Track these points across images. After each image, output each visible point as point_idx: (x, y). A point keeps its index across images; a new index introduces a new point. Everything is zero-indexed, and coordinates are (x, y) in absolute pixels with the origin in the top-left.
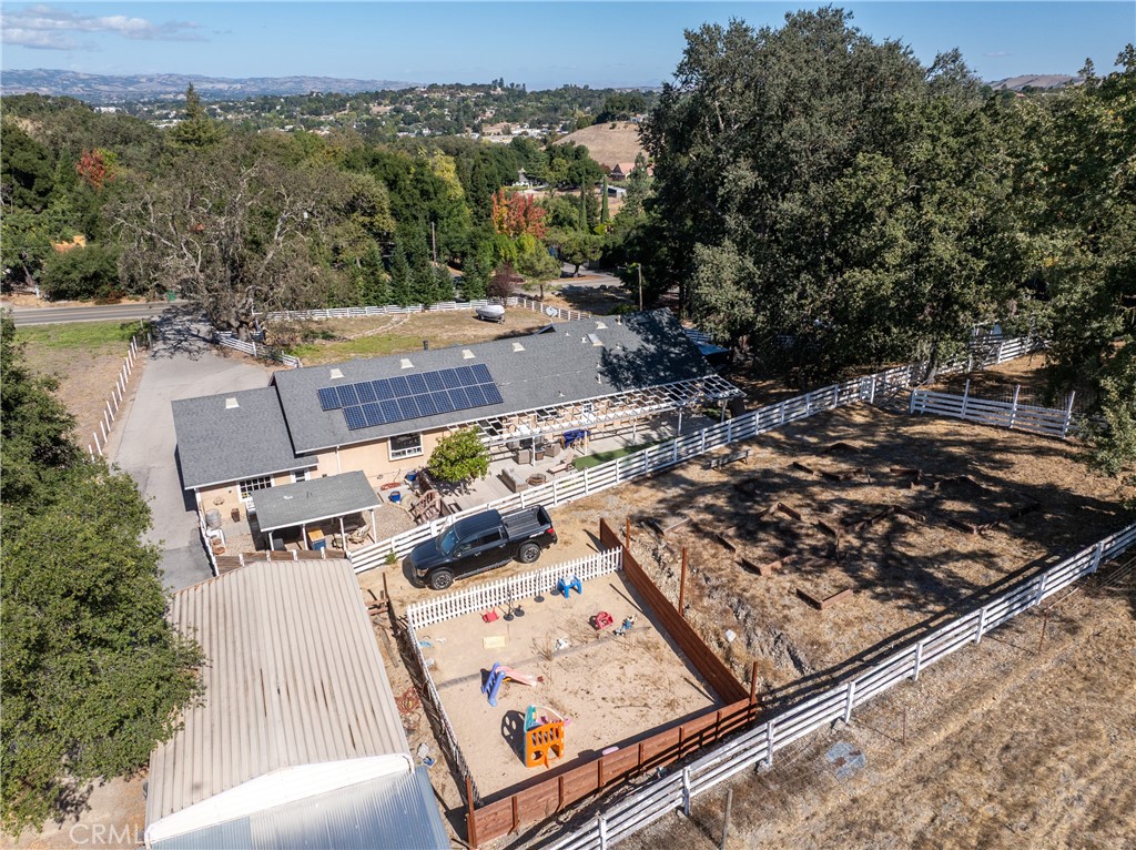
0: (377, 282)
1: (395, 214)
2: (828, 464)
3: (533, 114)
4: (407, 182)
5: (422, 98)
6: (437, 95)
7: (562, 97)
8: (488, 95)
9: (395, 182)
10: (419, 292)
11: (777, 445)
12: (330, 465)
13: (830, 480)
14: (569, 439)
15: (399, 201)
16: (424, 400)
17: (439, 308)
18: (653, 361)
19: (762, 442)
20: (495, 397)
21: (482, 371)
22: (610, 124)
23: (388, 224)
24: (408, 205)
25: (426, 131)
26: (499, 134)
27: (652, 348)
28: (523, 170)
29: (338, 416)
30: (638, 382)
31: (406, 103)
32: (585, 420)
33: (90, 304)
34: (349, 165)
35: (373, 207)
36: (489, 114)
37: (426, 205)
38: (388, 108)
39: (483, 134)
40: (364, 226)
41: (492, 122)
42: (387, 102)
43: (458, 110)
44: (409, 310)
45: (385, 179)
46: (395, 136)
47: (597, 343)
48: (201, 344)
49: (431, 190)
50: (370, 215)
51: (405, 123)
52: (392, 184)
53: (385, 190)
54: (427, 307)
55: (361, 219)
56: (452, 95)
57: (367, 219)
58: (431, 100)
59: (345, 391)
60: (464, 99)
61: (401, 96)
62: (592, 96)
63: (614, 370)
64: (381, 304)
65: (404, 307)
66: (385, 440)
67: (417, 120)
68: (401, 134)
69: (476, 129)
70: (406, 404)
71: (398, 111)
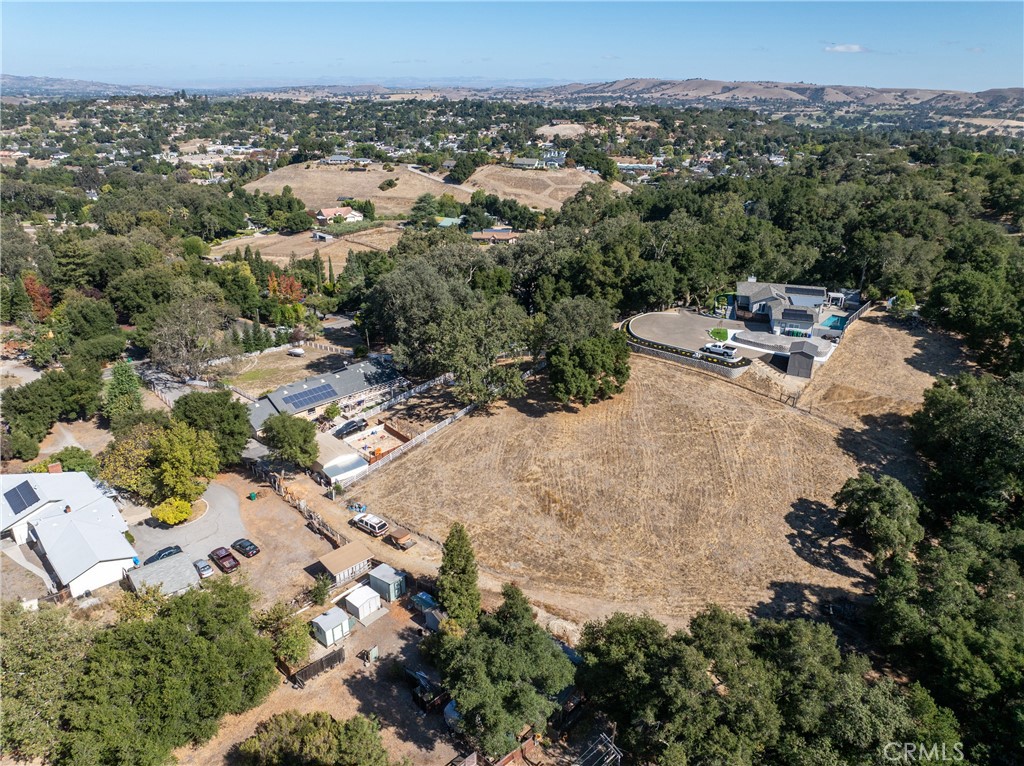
2: (429, 400)
3: (223, 130)
5: (107, 111)
6: (120, 107)
7: (246, 110)
8: (173, 109)
11: (418, 398)
13: (429, 404)
14: (359, 403)
16: (314, 397)
17: (267, 351)
18: (381, 375)
19: (414, 397)
20: (335, 393)
21: (328, 386)
22: (304, 165)
25: (124, 151)
26: (195, 153)
27: (380, 371)
28: (247, 215)
29: (291, 405)
30: (377, 383)
31: (90, 117)
32: (363, 397)
36: (180, 130)
38: (74, 121)
39: (181, 154)
41: (185, 139)
42: (70, 115)
43: (151, 128)
46: (95, 158)
47: (362, 371)
51: (97, 141)
54: (262, 351)
56: (136, 107)
58: (116, 113)
59: (290, 397)
60: (150, 112)
61: (82, 109)
62: (273, 108)
63: (371, 380)
65: (251, 353)
66: (306, 410)
67: (108, 139)
68: (100, 155)
69: (174, 149)
70: (309, 399)
71: (85, 125)
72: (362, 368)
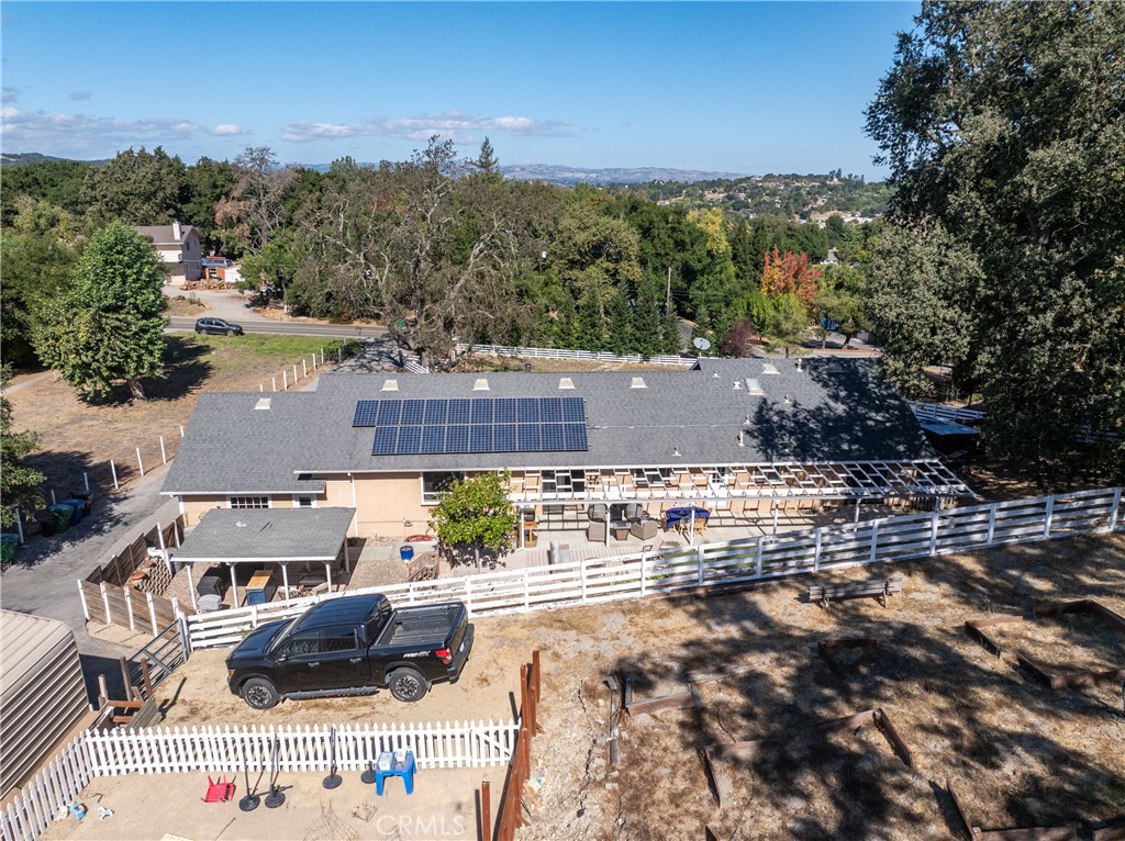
0: (594, 326)
1: (643, 262)
3: (868, 203)
4: (661, 231)
5: (757, 187)
6: (771, 185)
8: (824, 185)
9: (649, 229)
10: (638, 340)
12: (340, 494)
14: (675, 518)
15: (649, 249)
16: (481, 433)
17: (658, 361)
18: (833, 428)
19: (933, 570)
20: (578, 442)
21: (575, 406)
23: (635, 272)
24: (658, 255)
27: (840, 408)
28: (835, 249)
29: (368, 435)
30: (803, 452)
31: (740, 191)
33: (325, 322)
34: (608, 212)
35: (619, 253)
36: (820, 202)
37: (679, 256)
38: (722, 195)
40: (607, 271)
41: (822, 210)
42: (722, 190)
43: (789, 198)
44: (624, 359)
45: (640, 226)
47: (755, 389)
48: (388, 365)
49: (688, 240)
50: (617, 261)
51: (734, 209)
52: (646, 232)
53: (638, 237)
54: (646, 358)
55: (605, 265)
56: (786, 185)
57: (611, 266)
58: (764, 189)
59: (389, 407)
60: (798, 188)
61: (736, 184)
63: (770, 432)
64: (595, 349)
65: (620, 354)
66: (415, 475)
67: (746, 206)
69: (804, 216)
70: (458, 434)
71: (730, 198)
72: (765, 382)
